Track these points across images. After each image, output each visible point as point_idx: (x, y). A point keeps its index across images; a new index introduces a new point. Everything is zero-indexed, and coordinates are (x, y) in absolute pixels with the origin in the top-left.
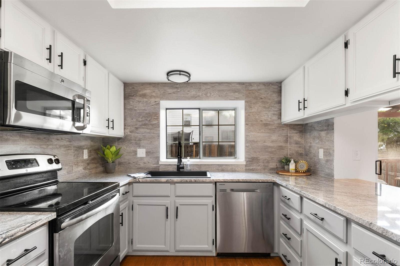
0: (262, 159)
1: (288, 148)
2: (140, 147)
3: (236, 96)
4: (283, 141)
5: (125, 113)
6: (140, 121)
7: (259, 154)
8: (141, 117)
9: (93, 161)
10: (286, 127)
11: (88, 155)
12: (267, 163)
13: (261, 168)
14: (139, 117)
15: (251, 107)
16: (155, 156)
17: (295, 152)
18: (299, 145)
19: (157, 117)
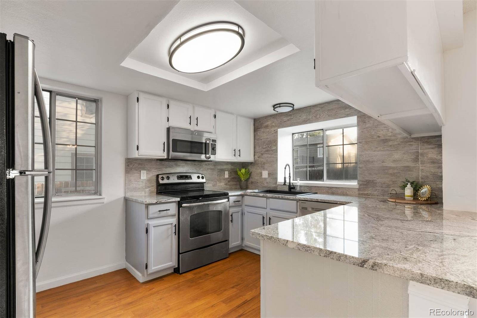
0: (380, 182)
1: (419, 169)
2: (264, 169)
3: (347, 113)
4: (411, 160)
5: (254, 142)
6: (264, 148)
7: (376, 177)
8: (265, 145)
9: (233, 180)
10: (415, 141)
11: (229, 175)
12: (386, 188)
13: (379, 194)
14: (264, 145)
15: (365, 122)
16: (275, 177)
17: (431, 174)
18: (437, 164)
19: (276, 143)
